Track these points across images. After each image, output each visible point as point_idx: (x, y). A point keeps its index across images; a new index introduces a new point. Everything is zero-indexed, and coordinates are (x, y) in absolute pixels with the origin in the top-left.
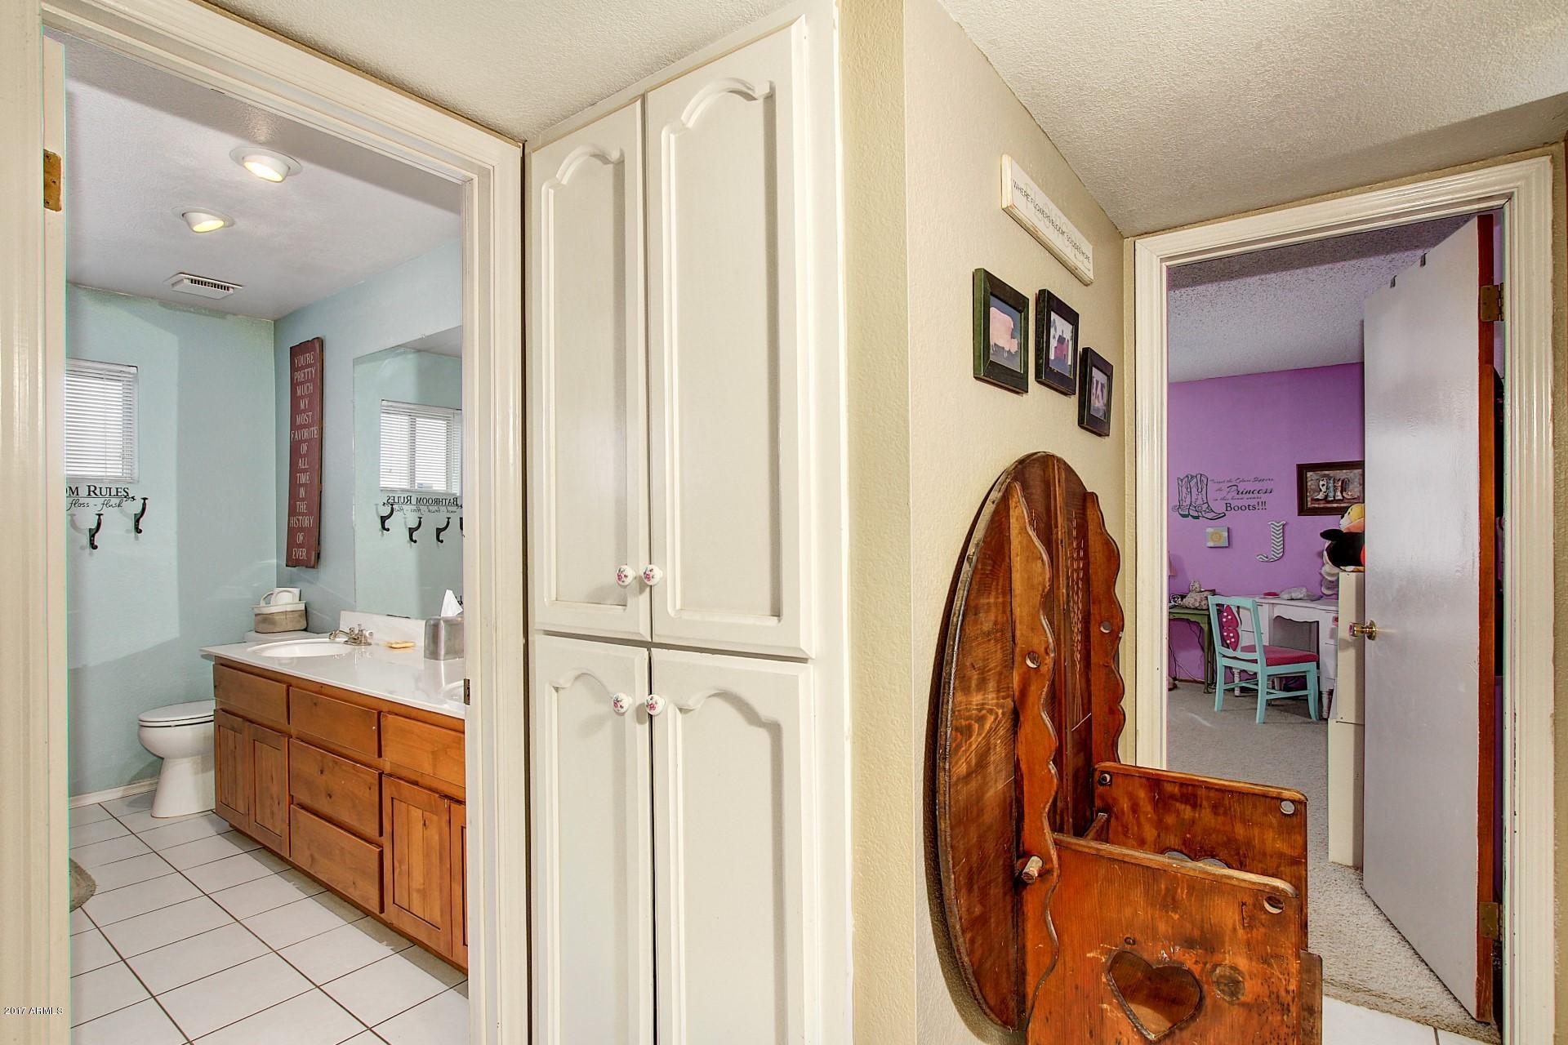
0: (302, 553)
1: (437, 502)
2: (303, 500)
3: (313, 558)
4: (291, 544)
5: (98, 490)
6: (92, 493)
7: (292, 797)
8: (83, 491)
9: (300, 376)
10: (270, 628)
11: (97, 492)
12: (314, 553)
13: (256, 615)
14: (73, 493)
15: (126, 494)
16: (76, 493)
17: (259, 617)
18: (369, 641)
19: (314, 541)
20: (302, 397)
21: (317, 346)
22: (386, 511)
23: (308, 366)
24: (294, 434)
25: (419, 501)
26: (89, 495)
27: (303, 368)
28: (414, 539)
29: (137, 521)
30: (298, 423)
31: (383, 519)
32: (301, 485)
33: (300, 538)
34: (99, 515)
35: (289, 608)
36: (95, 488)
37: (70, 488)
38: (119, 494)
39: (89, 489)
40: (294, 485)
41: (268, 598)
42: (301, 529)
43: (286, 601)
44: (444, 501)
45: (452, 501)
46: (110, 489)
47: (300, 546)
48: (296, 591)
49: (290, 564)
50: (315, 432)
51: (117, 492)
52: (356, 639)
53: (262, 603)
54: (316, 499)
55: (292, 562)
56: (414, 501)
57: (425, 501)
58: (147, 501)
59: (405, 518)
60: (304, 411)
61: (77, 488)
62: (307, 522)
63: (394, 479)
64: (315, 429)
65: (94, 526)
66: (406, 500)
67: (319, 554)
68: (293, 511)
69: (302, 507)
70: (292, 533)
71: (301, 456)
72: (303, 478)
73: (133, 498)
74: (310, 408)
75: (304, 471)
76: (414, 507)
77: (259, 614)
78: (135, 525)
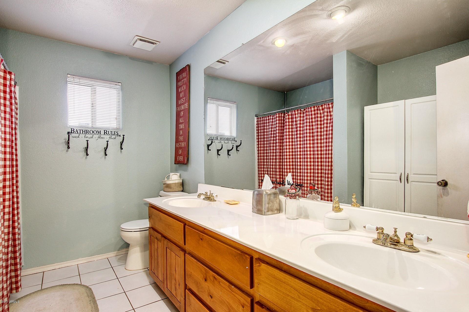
0: (181, 158)
1: (228, 139)
2: (181, 135)
3: (186, 160)
4: (177, 154)
5: (108, 132)
6: (105, 133)
7: (186, 285)
8: (102, 133)
9: (180, 84)
10: (169, 190)
11: (107, 133)
12: (186, 158)
13: (164, 184)
14: (99, 133)
15: (117, 134)
16: (100, 133)
17: (165, 185)
18: (215, 199)
19: (186, 153)
20: (181, 92)
21: (188, 68)
22: (210, 142)
23: (183, 78)
24: (178, 108)
25: (221, 139)
26: (104, 134)
27: (181, 80)
28: (219, 154)
29: (121, 145)
30: (179, 103)
31: (208, 146)
32: (181, 129)
33: (180, 152)
34: (107, 141)
35: (177, 182)
36: (107, 131)
37: (98, 131)
38: (115, 134)
39: (105, 131)
40: (178, 130)
41: (168, 177)
42: (181, 148)
43: (175, 178)
44: (230, 139)
45: (233, 139)
46: (112, 132)
47: (180, 155)
48: (178, 174)
49: (176, 163)
50: (187, 106)
51: (114, 133)
52: (209, 198)
53: (166, 179)
54: (187, 134)
55: (177, 162)
56: (219, 139)
57: (223, 139)
58: (124, 136)
59: (216, 145)
60: (182, 98)
61: (100, 131)
62: (183, 145)
63: (211, 131)
64: (186, 105)
65: (106, 146)
66: (216, 138)
67: (188, 158)
68: (177, 141)
69: (181, 138)
70: (177, 149)
71: (181, 117)
72: (181, 126)
73: (120, 135)
74: (185, 96)
75: (182, 123)
76: (219, 141)
77: (165, 184)
78: (121, 146)
